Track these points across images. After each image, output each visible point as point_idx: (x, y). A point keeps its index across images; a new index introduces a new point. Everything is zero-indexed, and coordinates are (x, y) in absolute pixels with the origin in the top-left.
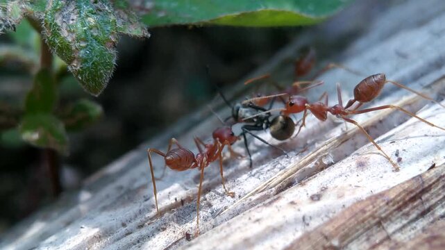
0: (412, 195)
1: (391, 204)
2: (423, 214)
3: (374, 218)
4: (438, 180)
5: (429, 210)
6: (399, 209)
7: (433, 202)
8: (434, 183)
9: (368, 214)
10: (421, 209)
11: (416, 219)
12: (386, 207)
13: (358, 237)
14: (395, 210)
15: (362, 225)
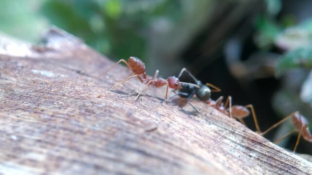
0: (254, 139)
1: (244, 133)
2: (247, 148)
3: (233, 129)
4: (271, 148)
5: (251, 150)
6: (244, 138)
7: (256, 149)
8: (268, 147)
9: (234, 126)
10: (249, 146)
11: (243, 146)
12: (241, 132)
13: (219, 127)
14: (242, 136)
15: (226, 125)
